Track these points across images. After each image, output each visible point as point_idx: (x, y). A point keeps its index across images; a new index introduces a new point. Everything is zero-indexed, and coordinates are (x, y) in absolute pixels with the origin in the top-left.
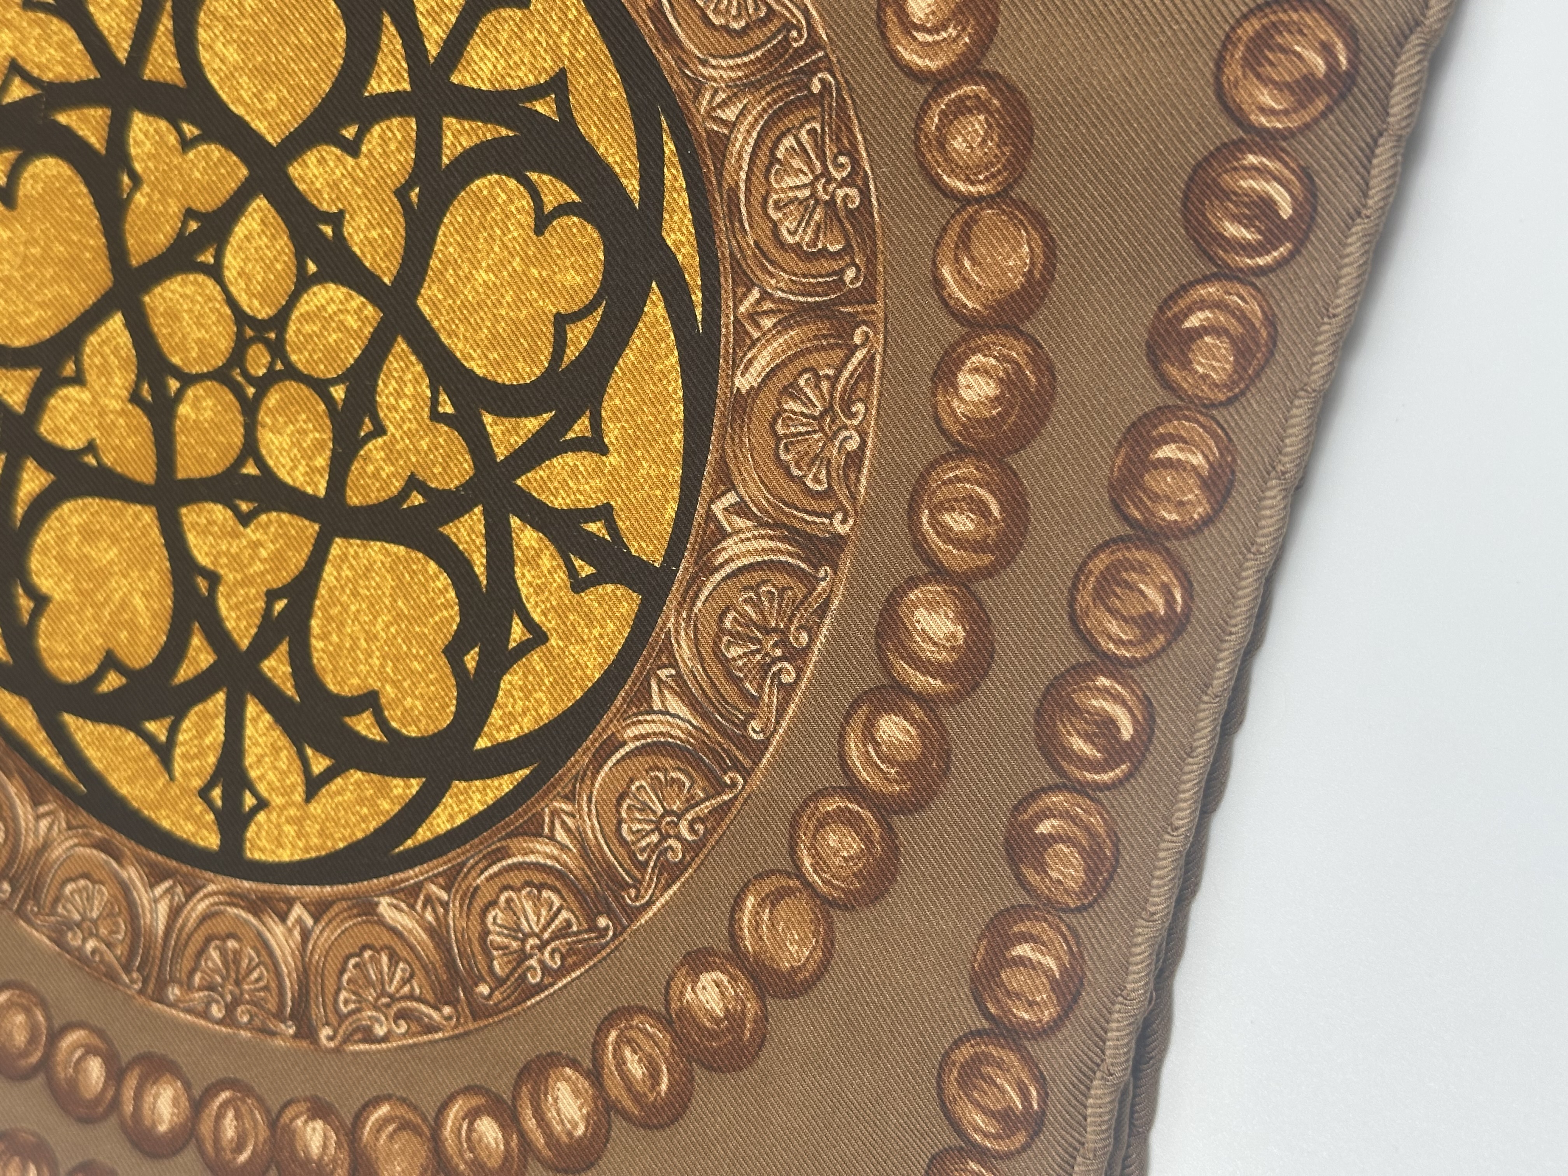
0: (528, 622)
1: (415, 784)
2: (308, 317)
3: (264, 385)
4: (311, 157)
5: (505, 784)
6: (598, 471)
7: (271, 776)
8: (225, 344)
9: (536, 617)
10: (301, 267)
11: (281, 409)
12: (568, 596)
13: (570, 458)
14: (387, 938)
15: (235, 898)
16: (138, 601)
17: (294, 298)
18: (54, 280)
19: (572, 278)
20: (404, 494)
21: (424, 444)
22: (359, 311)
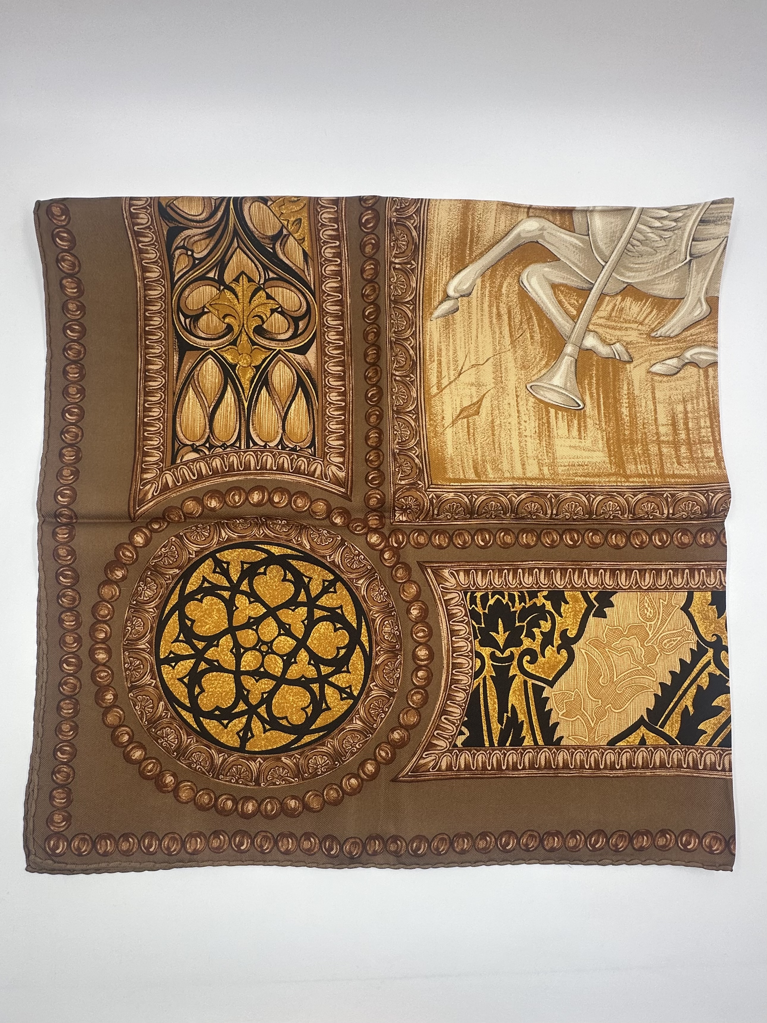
0: (228, 724)
1: (189, 705)
2: (275, 660)
3: (259, 650)
4: (306, 654)
5: (195, 726)
6: (260, 733)
7: (180, 669)
8: (266, 639)
9: (229, 725)
10: (284, 655)
11: (256, 656)
12: (235, 731)
13: (261, 726)
14: (156, 705)
15: (152, 665)
16: (208, 626)
17: (278, 655)
18: (270, 593)
19: (294, 718)
20: (246, 690)
21: (256, 692)
22: (278, 671)
